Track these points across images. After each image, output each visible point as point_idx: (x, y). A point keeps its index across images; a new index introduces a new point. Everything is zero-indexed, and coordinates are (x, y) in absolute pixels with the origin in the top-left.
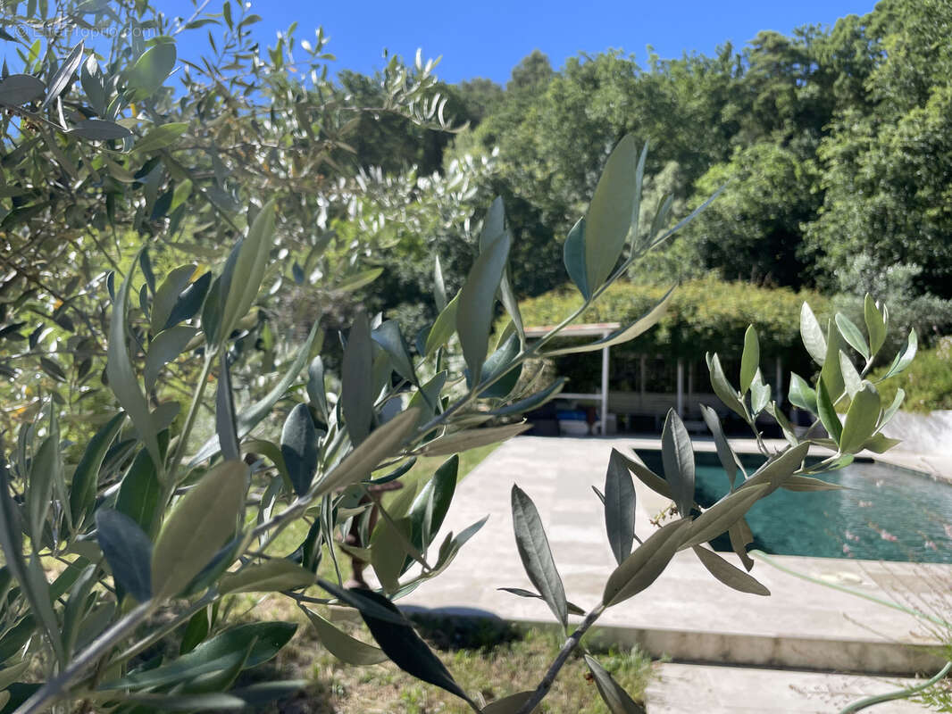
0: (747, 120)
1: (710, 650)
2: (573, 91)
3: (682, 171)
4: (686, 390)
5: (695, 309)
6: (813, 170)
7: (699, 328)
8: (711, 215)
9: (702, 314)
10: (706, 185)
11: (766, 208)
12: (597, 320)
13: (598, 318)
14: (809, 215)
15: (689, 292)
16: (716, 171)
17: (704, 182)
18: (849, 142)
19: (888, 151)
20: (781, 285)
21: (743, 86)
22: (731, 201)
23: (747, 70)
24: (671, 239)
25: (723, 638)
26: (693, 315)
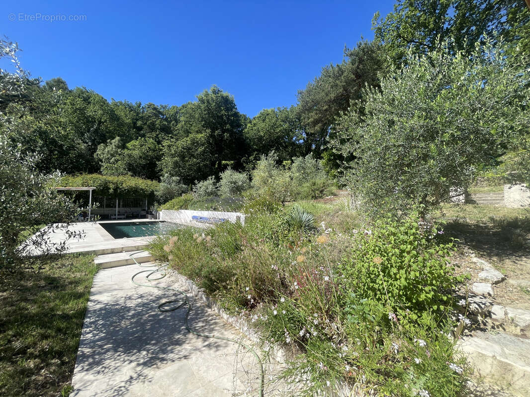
0: (145, 127)
1: (109, 252)
2: (79, 103)
3: (122, 140)
4: (119, 207)
5: (122, 184)
6: (161, 148)
7: (123, 189)
8: (130, 156)
9: (124, 185)
10: (129, 146)
11: (147, 156)
12: (88, 186)
13: (88, 185)
14: (159, 160)
15: (121, 178)
16: (133, 142)
17: (129, 145)
18: (170, 143)
19: (178, 148)
20: (148, 179)
21: (144, 116)
22: (136, 153)
23: (145, 112)
24: (117, 161)
25: (112, 249)
26: (121, 186)
